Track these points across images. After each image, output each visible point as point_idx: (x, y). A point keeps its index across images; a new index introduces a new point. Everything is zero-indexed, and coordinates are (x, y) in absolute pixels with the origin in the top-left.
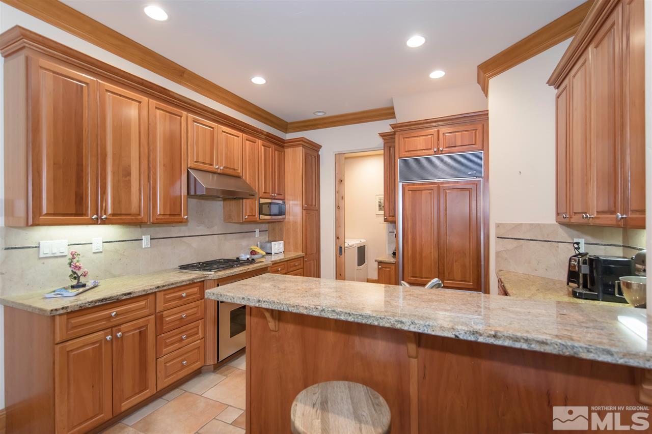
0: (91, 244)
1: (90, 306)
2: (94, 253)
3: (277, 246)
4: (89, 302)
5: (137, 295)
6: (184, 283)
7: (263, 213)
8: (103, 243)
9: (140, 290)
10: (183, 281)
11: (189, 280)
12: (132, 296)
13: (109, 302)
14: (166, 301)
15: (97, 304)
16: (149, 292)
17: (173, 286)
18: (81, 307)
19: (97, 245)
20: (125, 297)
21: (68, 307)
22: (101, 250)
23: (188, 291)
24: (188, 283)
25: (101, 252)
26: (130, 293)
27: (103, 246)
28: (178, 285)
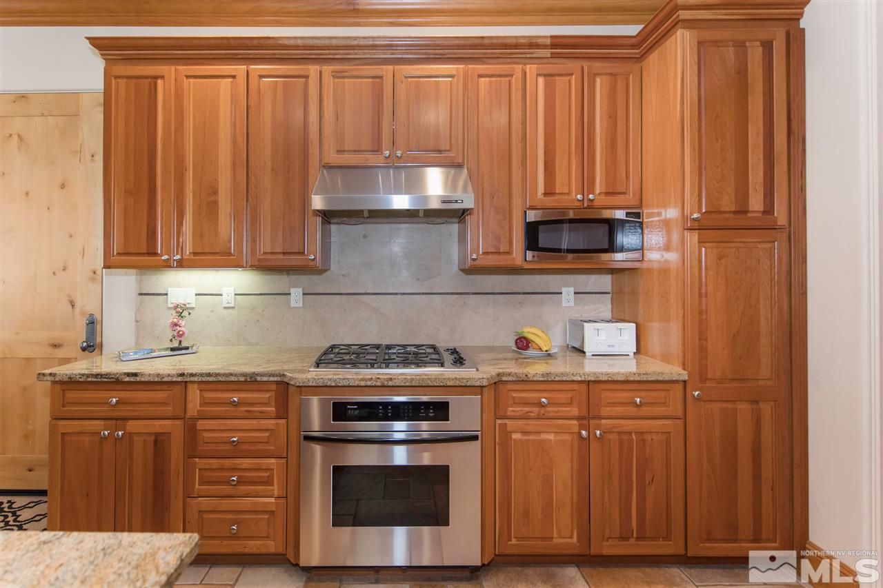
0: (222, 295)
1: (80, 380)
2: (225, 308)
3: (603, 336)
4: (80, 374)
5: (146, 379)
6: (233, 379)
7: (541, 245)
8: (236, 295)
9: (152, 373)
10: (232, 375)
11: (244, 375)
12: (138, 379)
13: (105, 380)
14: (204, 403)
15: (89, 379)
16: (165, 379)
17: (211, 379)
18: (70, 378)
19: (228, 298)
20: (127, 379)
21: (56, 374)
22: (232, 305)
23: (243, 395)
24: (242, 379)
25: (233, 308)
26: (135, 375)
27: (235, 299)
28: (221, 379)
